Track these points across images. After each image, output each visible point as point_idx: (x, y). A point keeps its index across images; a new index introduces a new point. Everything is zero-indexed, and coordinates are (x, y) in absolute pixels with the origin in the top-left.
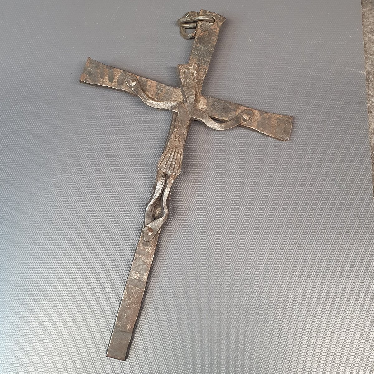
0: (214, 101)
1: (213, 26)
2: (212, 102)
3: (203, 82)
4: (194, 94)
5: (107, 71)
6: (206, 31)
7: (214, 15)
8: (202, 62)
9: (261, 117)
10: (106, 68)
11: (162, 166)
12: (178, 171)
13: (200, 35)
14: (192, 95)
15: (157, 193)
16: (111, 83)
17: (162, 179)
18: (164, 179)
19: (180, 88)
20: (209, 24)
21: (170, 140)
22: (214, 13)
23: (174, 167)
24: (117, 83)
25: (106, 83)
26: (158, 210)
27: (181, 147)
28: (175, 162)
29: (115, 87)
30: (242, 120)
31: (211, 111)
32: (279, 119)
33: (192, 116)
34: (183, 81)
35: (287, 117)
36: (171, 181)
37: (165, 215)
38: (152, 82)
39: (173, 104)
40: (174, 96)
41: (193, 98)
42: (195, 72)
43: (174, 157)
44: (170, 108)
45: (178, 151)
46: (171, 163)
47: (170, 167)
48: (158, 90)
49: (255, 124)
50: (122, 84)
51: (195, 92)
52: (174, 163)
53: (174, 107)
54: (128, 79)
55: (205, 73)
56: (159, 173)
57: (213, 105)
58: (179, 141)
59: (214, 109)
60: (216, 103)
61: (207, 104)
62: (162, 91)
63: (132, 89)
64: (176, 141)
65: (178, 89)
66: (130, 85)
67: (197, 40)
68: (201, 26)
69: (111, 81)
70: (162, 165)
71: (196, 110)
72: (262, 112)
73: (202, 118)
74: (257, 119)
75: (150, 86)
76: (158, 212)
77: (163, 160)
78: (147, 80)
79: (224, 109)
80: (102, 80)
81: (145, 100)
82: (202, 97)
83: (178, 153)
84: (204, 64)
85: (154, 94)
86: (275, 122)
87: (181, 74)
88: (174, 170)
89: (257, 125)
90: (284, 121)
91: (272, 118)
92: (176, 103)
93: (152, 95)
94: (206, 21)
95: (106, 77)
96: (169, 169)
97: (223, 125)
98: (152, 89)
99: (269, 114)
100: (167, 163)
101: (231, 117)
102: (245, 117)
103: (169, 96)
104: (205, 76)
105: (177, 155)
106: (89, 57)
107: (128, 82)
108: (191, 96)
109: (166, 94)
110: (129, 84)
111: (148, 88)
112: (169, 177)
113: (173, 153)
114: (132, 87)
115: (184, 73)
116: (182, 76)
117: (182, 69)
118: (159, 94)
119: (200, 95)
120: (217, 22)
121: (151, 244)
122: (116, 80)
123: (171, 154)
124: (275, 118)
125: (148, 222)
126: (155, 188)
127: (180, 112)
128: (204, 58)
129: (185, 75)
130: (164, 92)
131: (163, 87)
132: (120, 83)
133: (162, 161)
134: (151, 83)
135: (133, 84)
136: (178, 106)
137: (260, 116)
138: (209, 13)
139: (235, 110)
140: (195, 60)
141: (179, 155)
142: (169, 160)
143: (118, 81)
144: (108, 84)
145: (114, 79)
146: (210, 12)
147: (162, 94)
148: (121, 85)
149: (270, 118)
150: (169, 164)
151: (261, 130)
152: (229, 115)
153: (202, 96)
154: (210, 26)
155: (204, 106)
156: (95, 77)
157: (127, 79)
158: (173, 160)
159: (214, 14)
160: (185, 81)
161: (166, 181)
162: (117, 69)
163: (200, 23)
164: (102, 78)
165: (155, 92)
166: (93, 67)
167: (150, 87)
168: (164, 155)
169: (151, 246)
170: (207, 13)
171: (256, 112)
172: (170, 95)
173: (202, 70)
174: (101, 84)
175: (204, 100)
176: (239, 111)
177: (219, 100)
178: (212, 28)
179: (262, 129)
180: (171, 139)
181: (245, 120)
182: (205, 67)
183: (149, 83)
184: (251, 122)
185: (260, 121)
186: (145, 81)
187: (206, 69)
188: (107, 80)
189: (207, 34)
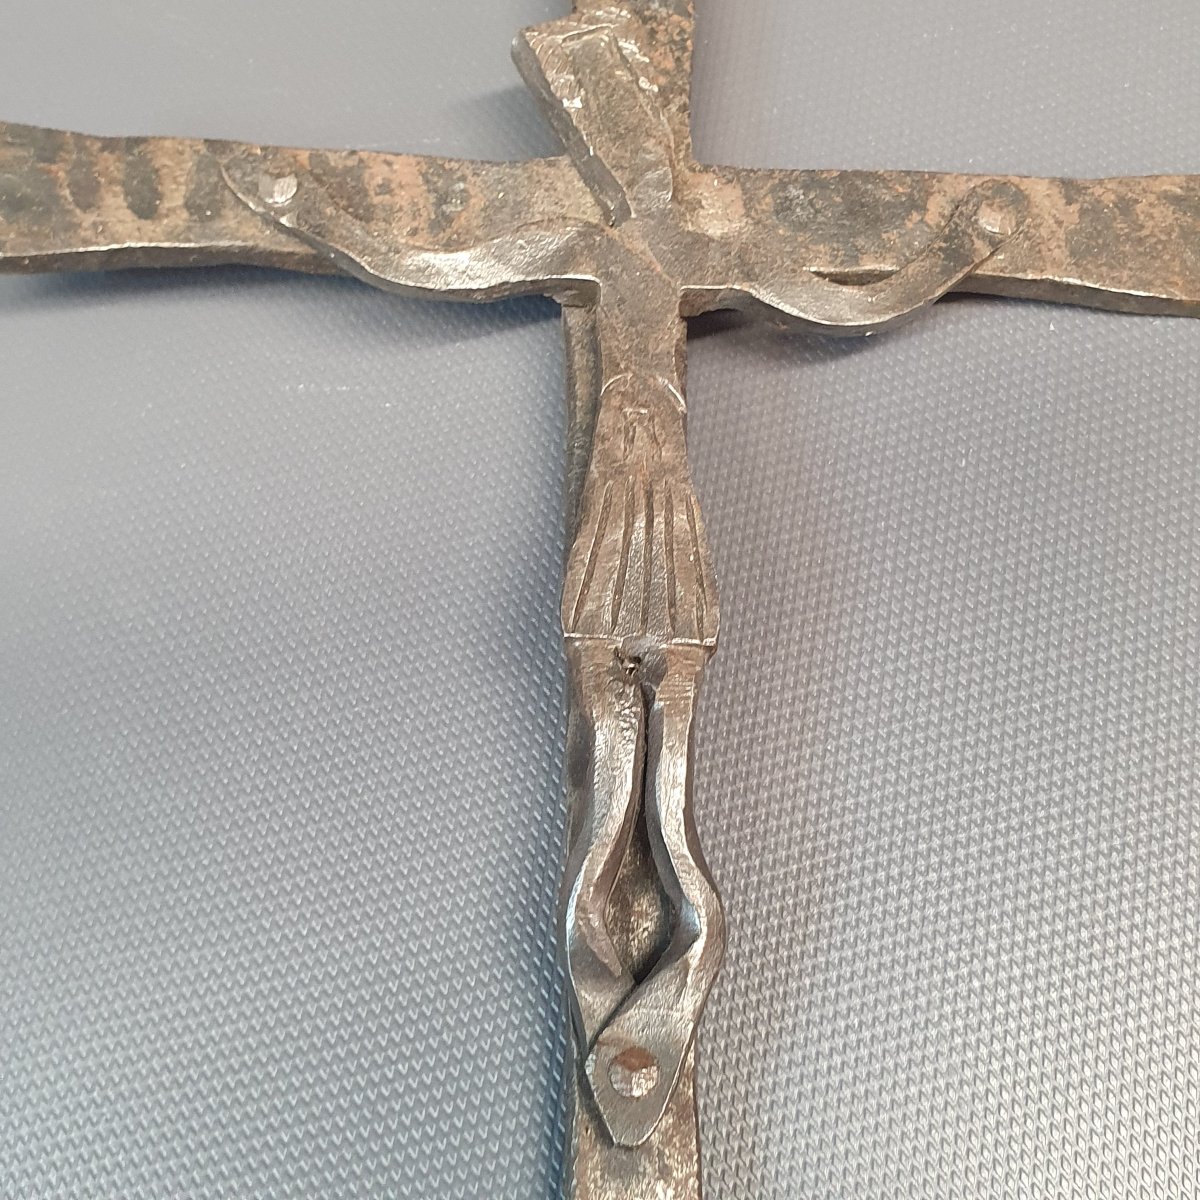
0: (783, 185)
2: (772, 190)
3: (684, 98)
4: (660, 163)
5: (112, 164)
9: (1075, 207)
10: (103, 149)
11: (595, 616)
12: (700, 620)
14: (652, 166)
15: (610, 794)
16: (147, 226)
17: (620, 696)
18: (630, 690)
19: (565, 160)
21: (599, 447)
23: (672, 604)
24: (185, 215)
25: (120, 228)
26: (640, 915)
27: (673, 470)
28: (671, 572)
29: (177, 238)
30: (979, 244)
31: (784, 239)
32: (1178, 199)
33: (686, 281)
34: (573, 105)
36: (675, 692)
37: (705, 930)
38: (389, 165)
39: (553, 241)
41: (661, 185)
42: (629, 47)
43: (649, 541)
44: (539, 271)
45: (669, 500)
46: (647, 583)
47: (645, 611)
48: (443, 200)
49: (1060, 255)
50: (217, 214)
51: (661, 150)
52: (661, 578)
53: (567, 257)
54: (244, 174)
55: (684, 49)
56: (587, 667)
57: (784, 208)
58: (654, 438)
60: (794, 192)
61: (749, 203)
62: (465, 197)
63: (284, 220)
64: (638, 443)
65: (551, 164)
66: (265, 205)
69: (146, 208)
70: (590, 606)
71: (701, 241)
72: (1070, 188)
74: (1059, 223)
75: (385, 188)
76: (646, 926)
77: (590, 574)
78: (361, 161)
79: (852, 213)
80: (88, 219)
81: (378, 259)
82: (707, 178)
83: (670, 511)
85: (421, 223)
86: (1160, 218)
87: (550, 75)
88: (673, 618)
89: (1072, 254)
91: (1137, 201)
92: (572, 231)
93: (414, 232)
95: (109, 200)
96: (644, 621)
98: (402, 198)
99: (1113, 185)
100: (618, 591)
101: (909, 246)
102: (991, 221)
103: (516, 213)
104: (687, 66)
105: (669, 523)
107: (253, 190)
108: (649, 175)
109: (492, 209)
110: (260, 201)
111: (376, 200)
112: (658, 674)
113: (640, 523)
114: (282, 212)
115: (574, 63)
116: (559, 80)
117: (551, 42)
118: (449, 219)
119: (693, 169)
121: (661, 1154)
122: (175, 196)
123: (629, 526)
124: (1152, 198)
125: (601, 1014)
126: (580, 765)
127: (608, 276)
129: (575, 73)
130: (477, 202)
131: (463, 179)
132: (203, 207)
133: (586, 585)
134: (386, 168)
135: (283, 193)
136: (589, 248)
137: (1069, 203)
139: (917, 204)
141: (680, 519)
142: (624, 567)
143: (187, 206)
144: (130, 232)
145: (160, 196)
147: (468, 216)
148: (210, 218)
149: (1125, 206)
150: (633, 591)
151: (1101, 278)
153: (706, 169)
155: (736, 225)
156: (48, 212)
157: (238, 175)
158: (649, 562)
160: (585, 102)
161: (647, 701)
162: (168, 143)
164: (86, 207)
165: (428, 213)
166: (22, 160)
167: (390, 192)
168: (584, 545)
169: (664, 1173)
171: (1041, 193)
172: (519, 208)
173: (661, 37)
174: (86, 242)
175: (729, 189)
177: (813, 180)
179: (1104, 270)
180: (604, 439)
181: (996, 244)
182: (676, 18)
183: (376, 174)
184: (1031, 248)
185: (1075, 232)
186: (348, 170)
187: (683, 31)
188: (127, 215)
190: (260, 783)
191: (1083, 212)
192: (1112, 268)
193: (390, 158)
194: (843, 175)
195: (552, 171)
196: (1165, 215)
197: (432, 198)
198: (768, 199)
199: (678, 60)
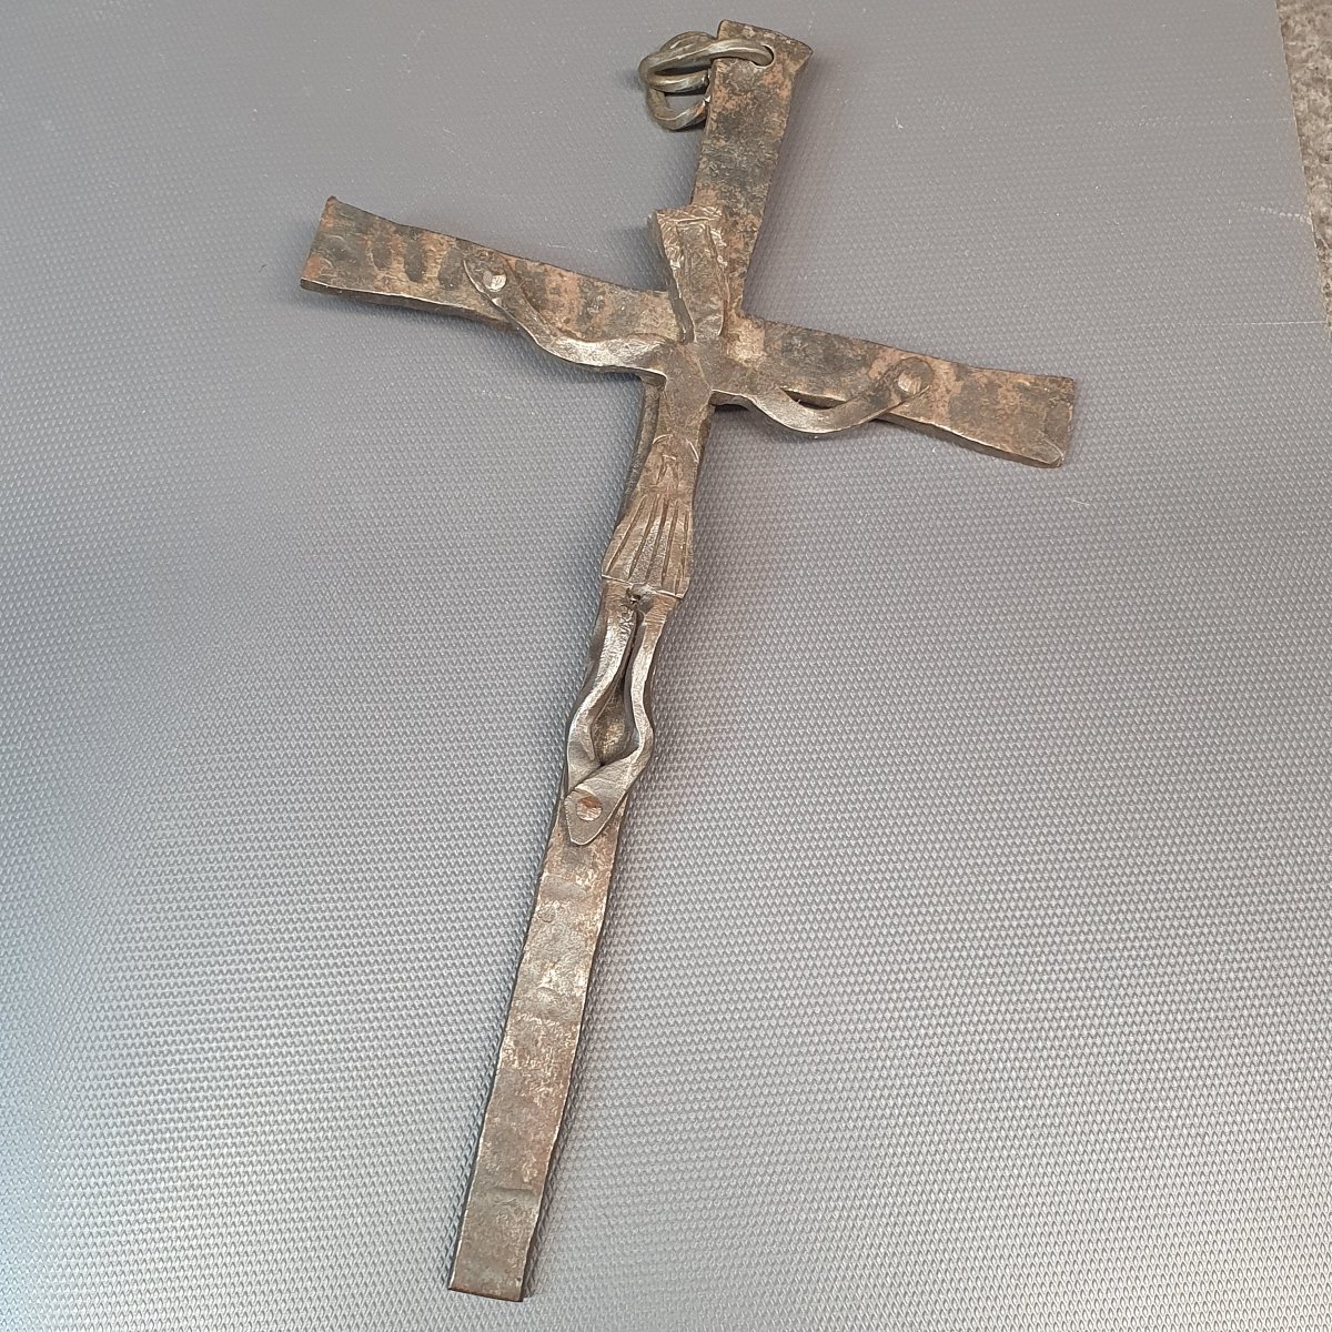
0: (791, 335)
1: (771, 76)
2: (782, 337)
3: (745, 269)
4: (718, 311)
5: (400, 242)
6: (746, 92)
7: (770, 40)
8: (738, 201)
9: (961, 383)
10: (396, 232)
11: (620, 568)
12: (678, 582)
13: (724, 109)
14: (713, 312)
15: (608, 665)
16: (414, 286)
17: (624, 615)
18: (631, 613)
19: (665, 295)
20: (756, 71)
21: (644, 474)
22: (770, 31)
23: (664, 571)
24: (438, 284)
25: (398, 283)
26: (612, 733)
27: (683, 496)
28: (668, 553)
29: (430, 297)
30: (894, 396)
31: (783, 369)
32: (1026, 389)
33: (716, 386)
34: (675, 265)
35: (1052, 382)
36: (655, 620)
37: (641, 745)
38: (562, 276)
39: (645, 347)
40: (648, 321)
41: (715, 324)
42: (717, 234)
43: (660, 533)
44: (634, 362)
45: (676, 512)
46: (654, 556)
47: (649, 572)
48: (588, 304)
49: (943, 411)
50: (456, 287)
51: (720, 303)
52: (662, 555)
53: (651, 358)
54: (477, 267)
55: (752, 237)
56: (611, 595)
57: (788, 349)
58: (676, 475)
59: (795, 363)
60: (796, 341)
61: (767, 344)
62: (602, 305)
63: (494, 301)
64: (667, 476)
65: (657, 296)
66: (485, 289)
67: (715, 125)
68: (725, 76)
69: (415, 276)
70: (619, 562)
71: (731, 364)
72: (961, 370)
73: (753, 391)
74: (948, 391)
75: (557, 291)
76: (614, 737)
77: (623, 545)
78: (546, 270)
79: (826, 360)
80: (382, 275)
81: (543, 338)
82: (746, 323)
83: (675, 517)
84: (747, 205)
85: (573, 316)
86: (1010, 399)
87: (666, 243)
88: (663, 579)
89: (950, 412)
90: (1043, 396)
91: (1000, 386)
92: (656, 343)
93: (567, 321)
94: (743, 57)
95: (395, 265)
96: (647, 577)
97: (830, 416)
98: (565, 299)
99: (988, 373)
100: (636, 558)
101: (855, 388)
102: (905, 384)
103: (629, 321)
104: (751, 249)
105: (673, 525)
106: (333, 198)
107: (479, 278)
108: (710, 318)
109: (616, 315)
110: (483, 285)
111: (550, 297)
112: (648, 607)
113: (658, 521)
114: (495, 295)
115: (680, 238)
116: (671, 248)
117: (668, 223)
118: (589, 317)
119: (738, 315)
120: (783, 62)
121: (595, 856)
122: (433, 272)
123: (650, 524)
124: (1010, 387)
125: (578, 778)
126: (596, 648)
127: (672, 374)
128: (743, 185)
129: (681, 245)
130: (608, 310)
131: (603, 293)
132: (449, 281)
133: (620, 551)
134: (560, 279)
135: (497, 283)
136: (665, 356)
137: (957, 380)
138: (752, 33)
139: (866, 363)
140: (711, 193)
141: (680, 525)
142: (642, 544)
143: (439, 278)
144: (404, 288)
145: (425, 269)
146: (755, 29)
147: (602, 317)
148: (452, 289)
149: (992, 387)
150: (645, 559)
151: (964, 430)
152: (847, 380)
153: (747, 317)
154: (759, 77)
155: (757, 354)
156: (358, 264)
157: (473, 266)
158: (657, 544)
159: (768, 35)
160: (683, 264)
161: (639, 622)
162: (435, 236)
163: (721, 67)
164: (381, 267)
165: (578, 310)
166: (347, 229)
167: (559, 294)
168: (624, 527)
169: (594, 866)
170: (745, 32)
171: (943, 369)
172: (633, 318)
173: (740, 227)
174: (377, 288)
175: (756, 332)
176: (879, 367)
177: (808, 335)
178: (768, 79)
179: (967, 425)
180: (648, 470)
181: (904, 398)
182: (751, 216)
183: (554, 280)
184: (926, 404)
185: (957, 399)
186: (538, 274)
187: (753, 225)
188: (402, 275)
189: (748, 104)
190: (418, 619)
191: (964, 387)
192: (972, 425)
193: (564, 273)
194: (828, 336)
195: (657, 300)
196: (1015, 399)
197: (583, 301)
198: (780, 342)
199: (747, 244)
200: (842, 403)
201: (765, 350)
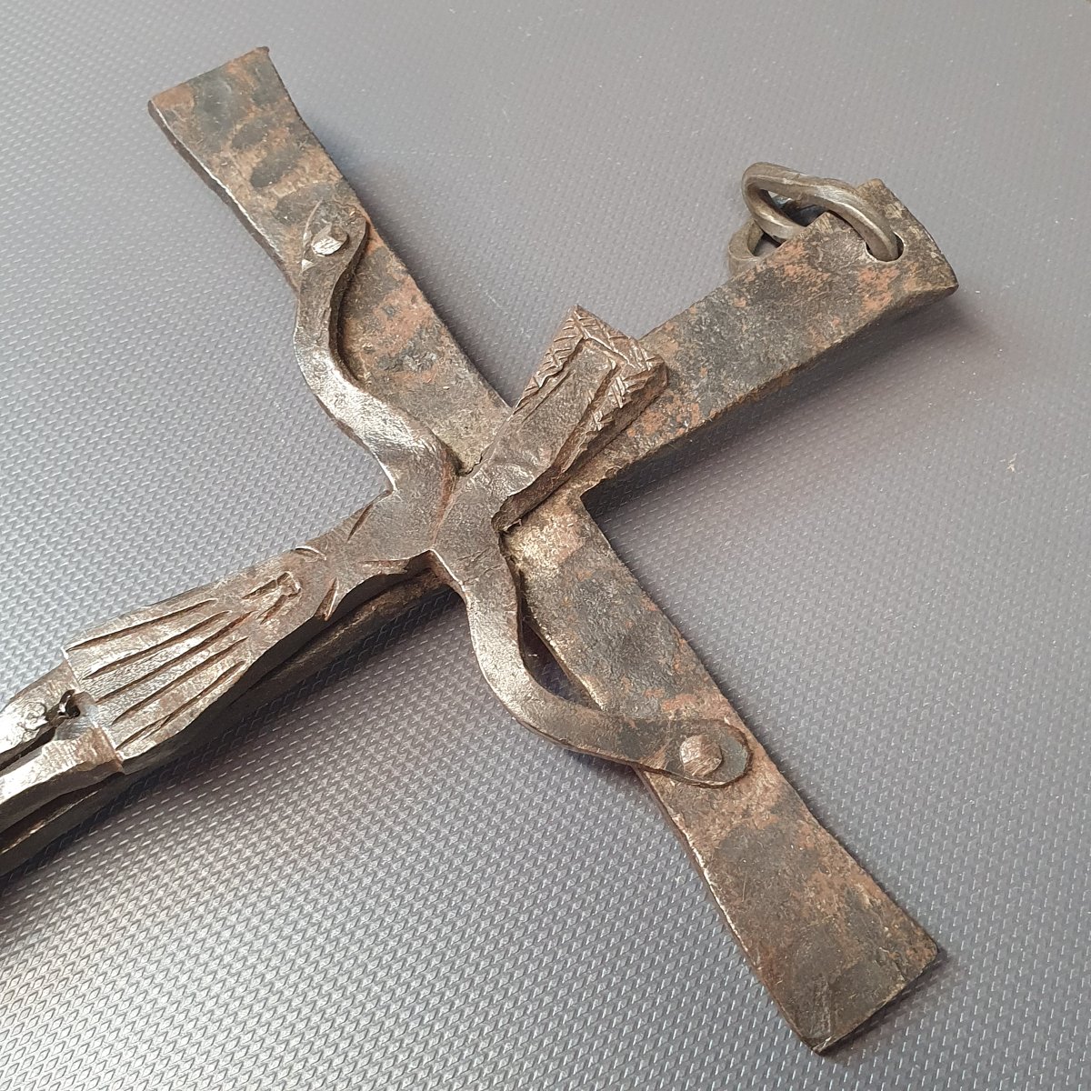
0: (610, 577)
1: (874, 274)
2: (600, 570)
4: (535, 468)
5: (281, 138)
6: (826, 271)
7: (913, 237)
8: (697, 379)
9: (773, 817)
10: (290, 125)
11: (89, 659)
12: (135, 737)
13: (781, 268)
14: (527, 465)
16: (248, 188)
17: (31, 717)
18: (42, 722)
20: (863, 257)
22: (922, 228)
23: (137, 708)
24: (273, 206)
25: (234, 174)
27: (258, 638)
28: (165, 690)
29: (251, 212)
32: (858, 905)
33: (441, 549)
34: (538, 380)
35: (904, 927)
36: (59, 758)
38: (414, 300)
39: (406, 438)
40: (458, 423)
41: (515, 480)
42: (622, 385)
44: (377, 444)
45: (229, 650)
46: (145, 678)
47: (117, 692)
48: (411, 353)
49: (716, 833)
50: (287, 224)
51: (547, 464)
52: (154, 685)
53: (399, 455)
54: (327, 218)
58: (277, 606)
59: (582, 608)
60: (612, 589)
61: (569, 562)
62: (426, 366)
63: (305, 262)
64: (265, 599)
65: (497, 404)
66: (309, 244)
67: (751, 278)
68: (817, 237)
69: (259, 181)
70: (96, 650)
72: (792, 803)
73: (480, 591)
74: (746, 814)
75: (391, 312)
77: (124, 633)
78: (403, 282)
79: (627, 641)
80: (229, 155)
82: (570, 517)
83: (219, 657)
84: (702, 391)
85: (381, 351)
87: (553, 348)
88: (123, 716)
89: (724, 843)
90: (875, 935)
91: (824, 870)
92: (423, 444)
93: (369, 351)
94: (859, 230)
95: (251, 155)
96: (109, 696)
97: (549, 705)
99: (824, 837)
100: (122, 662)
101: (630, 703)
102: (691, 752)
103: (438, 406)
104: (660, 442)
105: (208, 663)
106: (266, 49)
107: (315, 229)
109: (431, 388)
110: (310, 239)
111: (378, 310)
112: (69, 734)
114: (310, 256)
115: (573, 355)
117: (575, 329)
118: (400, 365)
119: (569, 502)
120: (904, 270)
122: (282, 191)
123: (183, 637)
127: (404, 492)
128: (719, 366)
129: (566, 363)
130: (426, 376)
131: (441, 354)
132: (287, 212)
133: (114, 635)
134: (407, 302)
135: (326, 246)
136: (418, 465)
137: (773, 810)
138: (898, 214)
140: (674, 346)
142: (146, 653)
143: (281, 202)
144: (236, 182)
145: (276, 181)
146: (906, 213)
147: (412, 378)
148: (283, 221)
150: (134, 672)
152: (628, 687)
154: (857, 266)
155: (545, 564)
156: (217, 127)
157: (323, 214)
159: (915, 230)
161: (43, 738)
162: (324, 158)
163: (823, 224)
164: (237, 146)
165: (393, 350)
166: (244, 86)
167: (390, 316)
170: (889, 209)
171: (767, 778)
172: (444, 407)
173: (670, 408)
174: (209, 164)
175: (571, 536)
176: (685, 707)
177: (633, 595)
178: (866, 276)
179: (730, 879)
181: (673, 768)
183: (399, 298)
185: (750, 834)
186: (390, 278)
188: (247, 171)
189: (815, 284)
191: (772, 828)
193: (419, 298)
194: (657, 614)
195: (494, 409)
196: (830, 904)
197: (408, 345)
198: (590, 572)
200: (596, 706)
201: (561, 566)
